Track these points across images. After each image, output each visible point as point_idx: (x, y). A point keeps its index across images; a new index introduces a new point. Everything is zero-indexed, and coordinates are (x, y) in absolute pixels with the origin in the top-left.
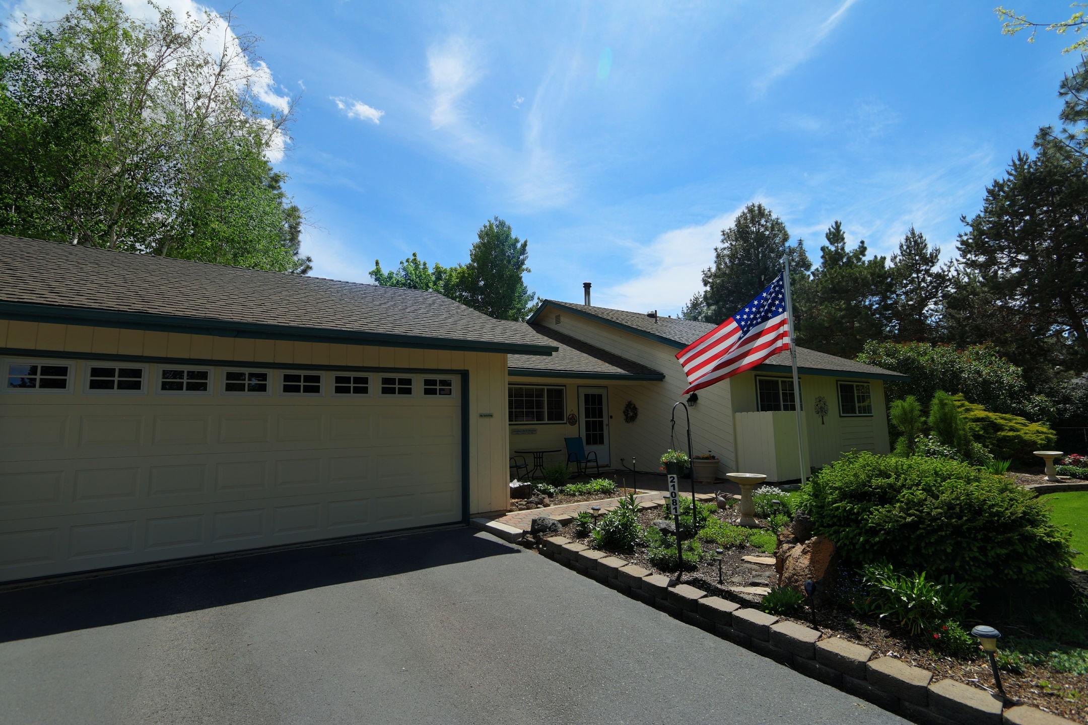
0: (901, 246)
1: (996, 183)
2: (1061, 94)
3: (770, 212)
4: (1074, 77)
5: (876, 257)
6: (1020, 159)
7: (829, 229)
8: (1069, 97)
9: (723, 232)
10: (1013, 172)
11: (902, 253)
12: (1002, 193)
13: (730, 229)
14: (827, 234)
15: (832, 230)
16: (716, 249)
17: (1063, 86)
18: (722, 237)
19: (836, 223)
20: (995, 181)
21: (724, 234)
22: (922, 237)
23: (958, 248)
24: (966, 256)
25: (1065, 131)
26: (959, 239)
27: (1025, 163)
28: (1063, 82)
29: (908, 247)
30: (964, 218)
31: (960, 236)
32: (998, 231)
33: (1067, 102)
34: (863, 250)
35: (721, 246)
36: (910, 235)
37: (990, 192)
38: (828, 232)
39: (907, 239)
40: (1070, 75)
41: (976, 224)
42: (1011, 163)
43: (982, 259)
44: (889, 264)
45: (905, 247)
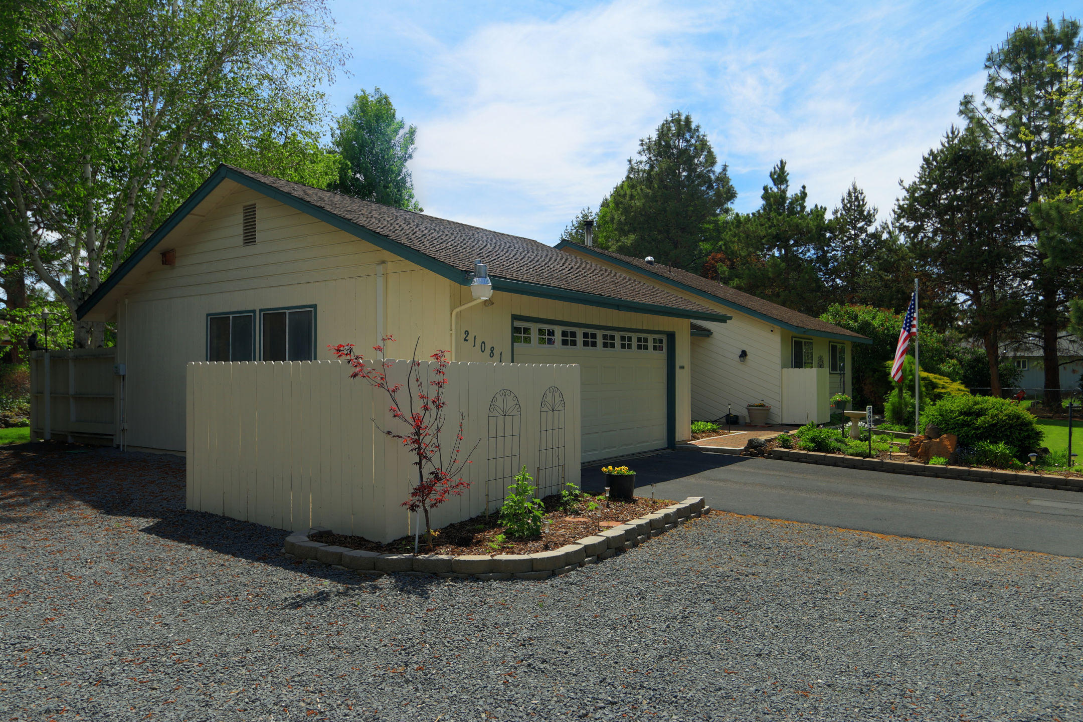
0: (843, 200)
1: (932, 153)
2: (987, 67)
3: (698, 126)
4: (999, 53)
5: (816, 206)
6: (953, 133)
7: (774, 168)
8: (992, 71)
9: (642, 141)
10: (947, 145)
11: (843, 207)
12: (935, 163)
13: (649, 139)
14: (771, 173)
15: (777, 169)
16: (630, 161)
17: (989, 59)
18: (640, 148)
19: (782, 162)
20: (931, 151)
21: (642, 145)
22: (862, 193)
23: (894, 211)
24: (900, 220)
25: (984, 104)
26: (897, 203)
27: (956, 137)
28: (989, 54)
29: (850, 202)
30: (902, 182)
31: (898, 200)
32: (929, 199)
33: (990, 75)
34: (804, 195)
35: (636, 158)
36: (851, 190)
37: (926, 160)
38: (773, 170)
39: (849, 194)
40: (996, 51)
41: (912, 190)
42: (946, 136)
43: (911, 224)
44: (829, 216)
45: (846, 201)
